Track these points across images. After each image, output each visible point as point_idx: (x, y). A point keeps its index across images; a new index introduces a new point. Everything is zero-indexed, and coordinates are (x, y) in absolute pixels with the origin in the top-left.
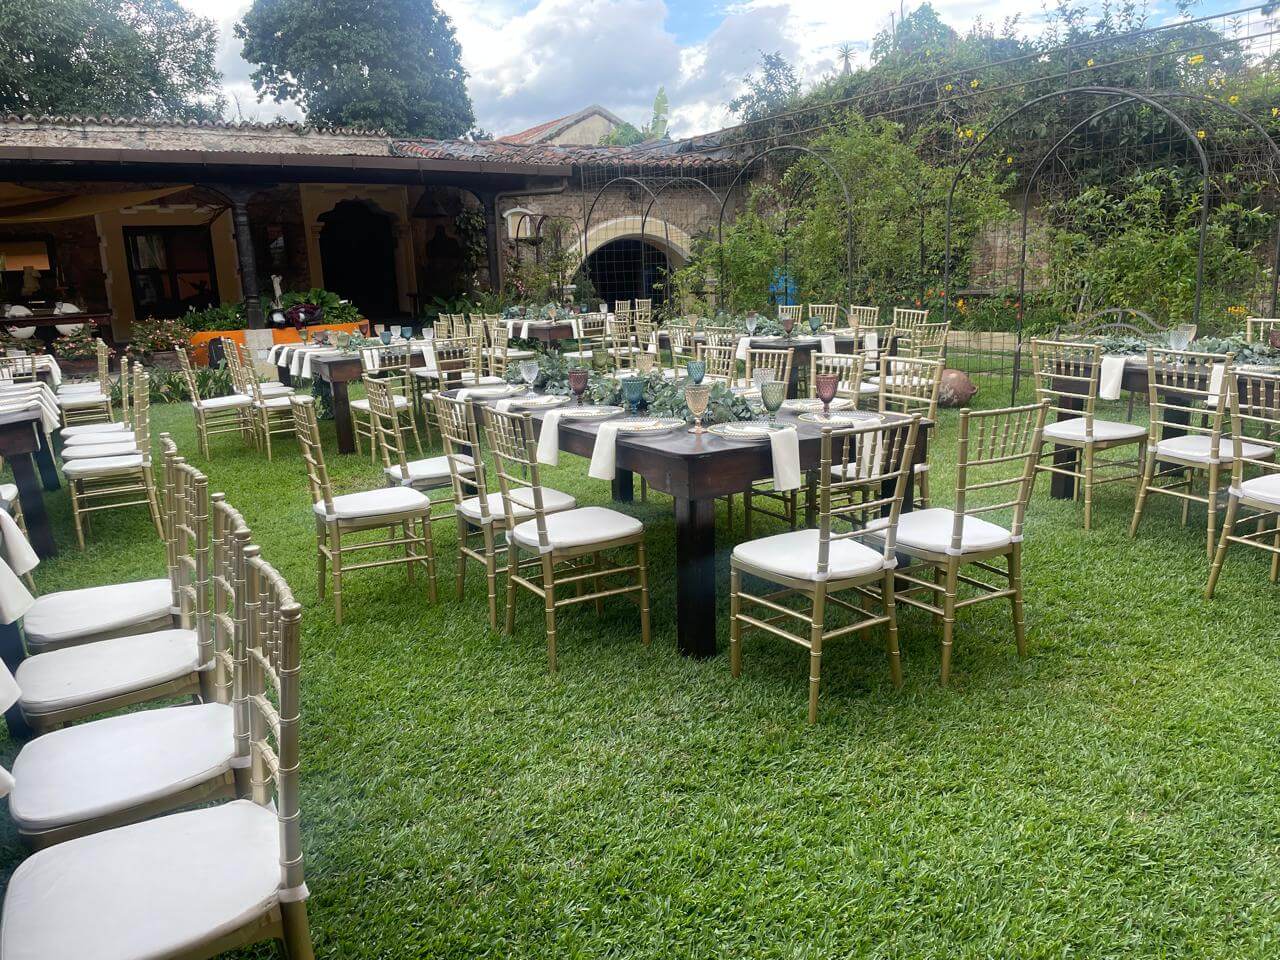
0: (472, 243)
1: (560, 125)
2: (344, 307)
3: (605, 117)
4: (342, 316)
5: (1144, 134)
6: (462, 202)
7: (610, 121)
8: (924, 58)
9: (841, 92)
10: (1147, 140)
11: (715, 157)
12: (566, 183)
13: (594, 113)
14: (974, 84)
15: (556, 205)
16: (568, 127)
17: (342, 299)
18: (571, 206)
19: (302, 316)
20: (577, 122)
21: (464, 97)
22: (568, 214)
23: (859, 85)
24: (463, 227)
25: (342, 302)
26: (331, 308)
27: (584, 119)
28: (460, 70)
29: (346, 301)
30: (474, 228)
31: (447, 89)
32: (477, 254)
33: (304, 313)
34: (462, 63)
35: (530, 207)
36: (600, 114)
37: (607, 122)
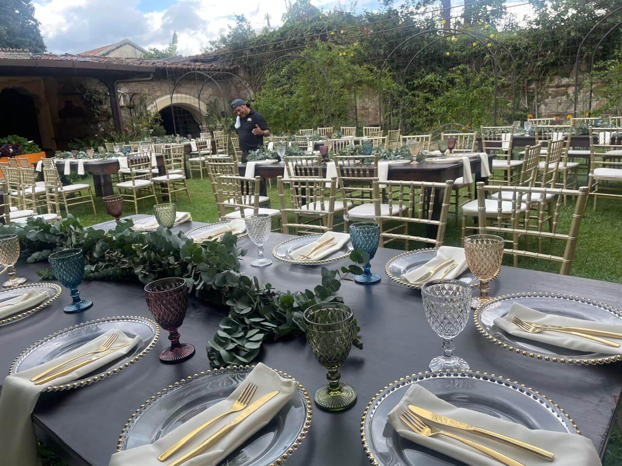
0: (94, 108)
1: (108, 49)
2: (31, 145)
3: (133, 46)
4: (30, 149)
5: (426, 53)
6: (84, 87)
7: (135, 47)
8: (319, 20)
9: (279, 34)
10: (427, 56)
11: (214, 64)
12: (152, 76)
13: (125, 44)
14: (342, 32)
15: (136, 88)
16: (113, 50)
17: (29, 140)
18: (144, 89)
19: (11, 150)
20: (117, 48)
21: (39, 35)
22: (143, 92)
23: (287, 31)
24: (88, 100)
25: (30, 142)
26: (24, 146)
27: (121, 46)
28: (35, 20)
29: (32, 141)
30: (95, 100)
31: (30, 31)
32: (98, 114)
33: (12, 148)
34: (36, 17)
35: (122, 89)
36: (129, 44)
37: (134, 48)
